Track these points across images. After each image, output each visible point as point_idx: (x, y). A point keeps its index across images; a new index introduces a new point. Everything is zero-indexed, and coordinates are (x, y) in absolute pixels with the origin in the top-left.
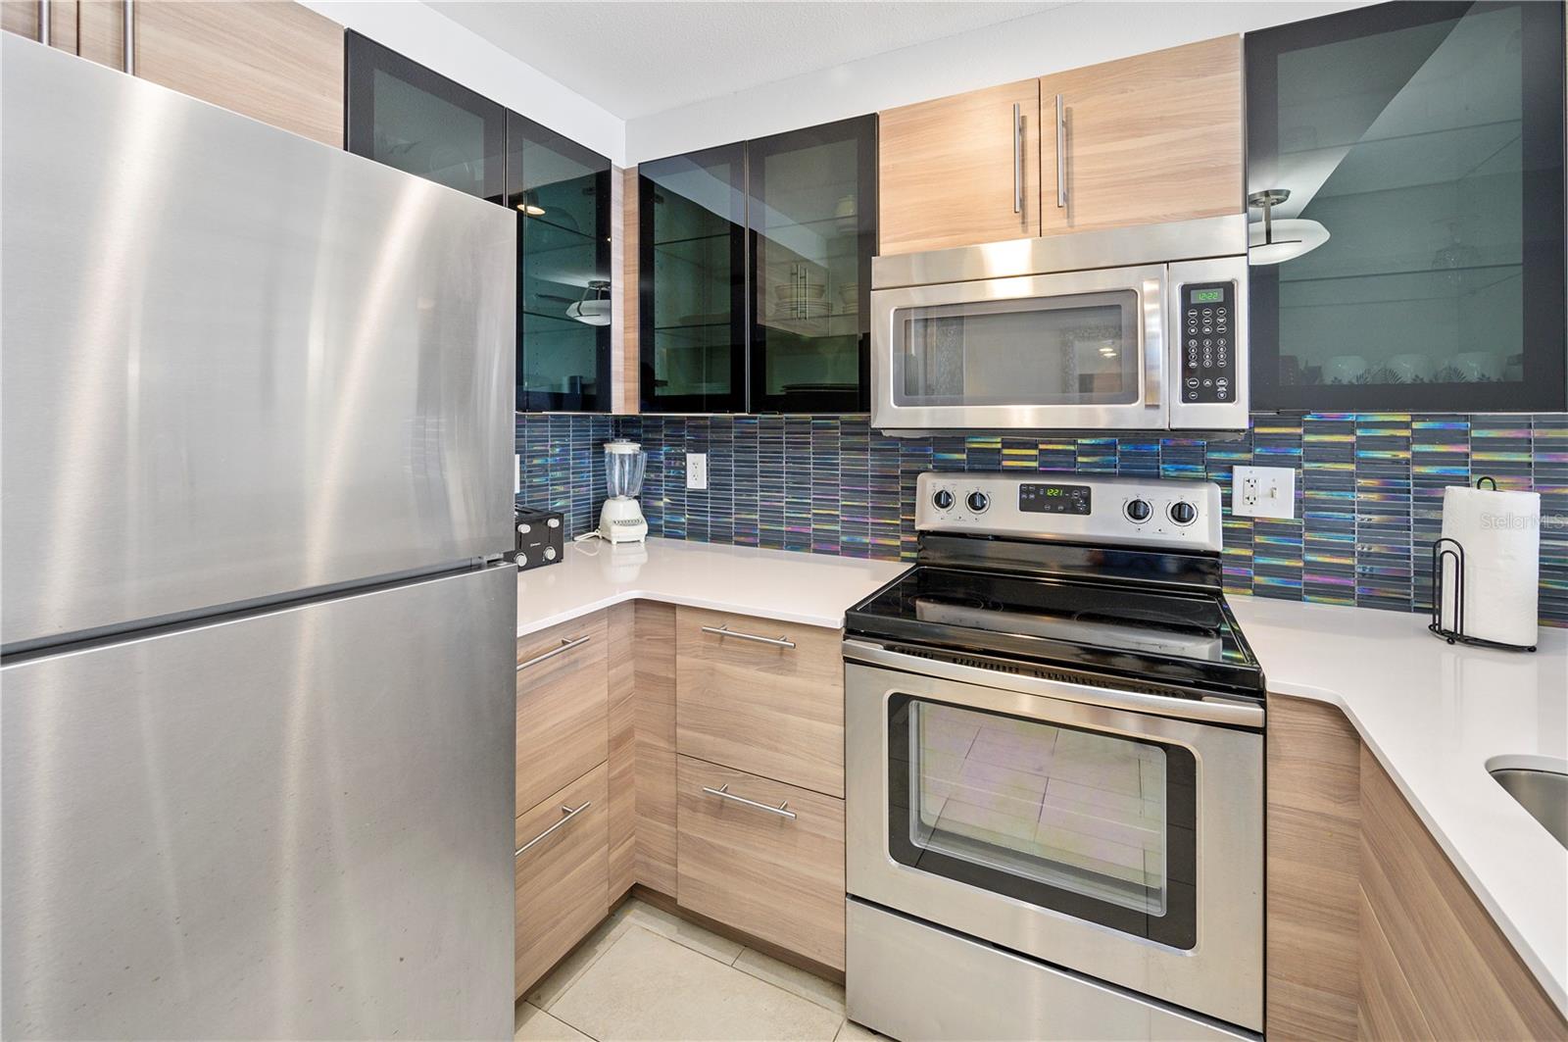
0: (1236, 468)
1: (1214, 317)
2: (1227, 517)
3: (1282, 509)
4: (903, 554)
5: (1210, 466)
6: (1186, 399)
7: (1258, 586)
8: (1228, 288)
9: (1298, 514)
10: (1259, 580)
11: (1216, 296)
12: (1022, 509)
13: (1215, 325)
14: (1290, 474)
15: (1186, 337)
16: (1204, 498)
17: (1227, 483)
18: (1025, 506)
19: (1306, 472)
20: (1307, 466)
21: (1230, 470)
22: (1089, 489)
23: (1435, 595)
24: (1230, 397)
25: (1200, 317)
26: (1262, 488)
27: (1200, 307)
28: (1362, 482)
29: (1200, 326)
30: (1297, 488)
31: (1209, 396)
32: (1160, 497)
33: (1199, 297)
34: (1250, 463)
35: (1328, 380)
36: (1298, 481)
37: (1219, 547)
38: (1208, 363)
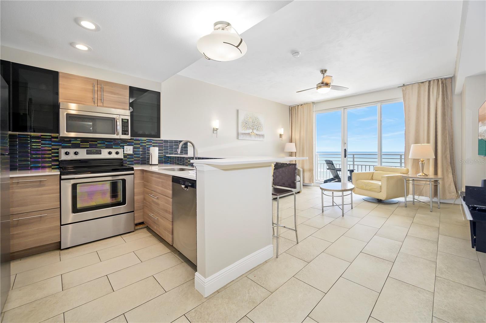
0: (125, 146)
1: (126, 124)
2: (124, 154)
3: (131, 152)
4: (53, 167)
5: (121, 146)
6: (122, 134)
7: (128, 164)
8: (128, 120)
9: (133, 153)
10: (128, 163)
11: (126, 121)
12: (87, 154)
13: (126, 125)
14: (132, 147)
15: (122, 126)
16: (120, 151)
17: (123, 149)
18: (87, 153)
19: (134, 147)
20: (134, 146)
21: (124, 147)
22: (101, 150)
23: (149, 162)
24: (128, 135)
25: (124, 123)
26: (128, 149)
27: (124, 122)
28: (141, 148)
29: (124, 125)
30: (133, 149)
31: (125, 134)
32: (113, 151)
33: (124, 121)
34: (126, 145)
35: (138, 133)
36: (133, 148)
37: (123, 158)
38: (125, 130)
